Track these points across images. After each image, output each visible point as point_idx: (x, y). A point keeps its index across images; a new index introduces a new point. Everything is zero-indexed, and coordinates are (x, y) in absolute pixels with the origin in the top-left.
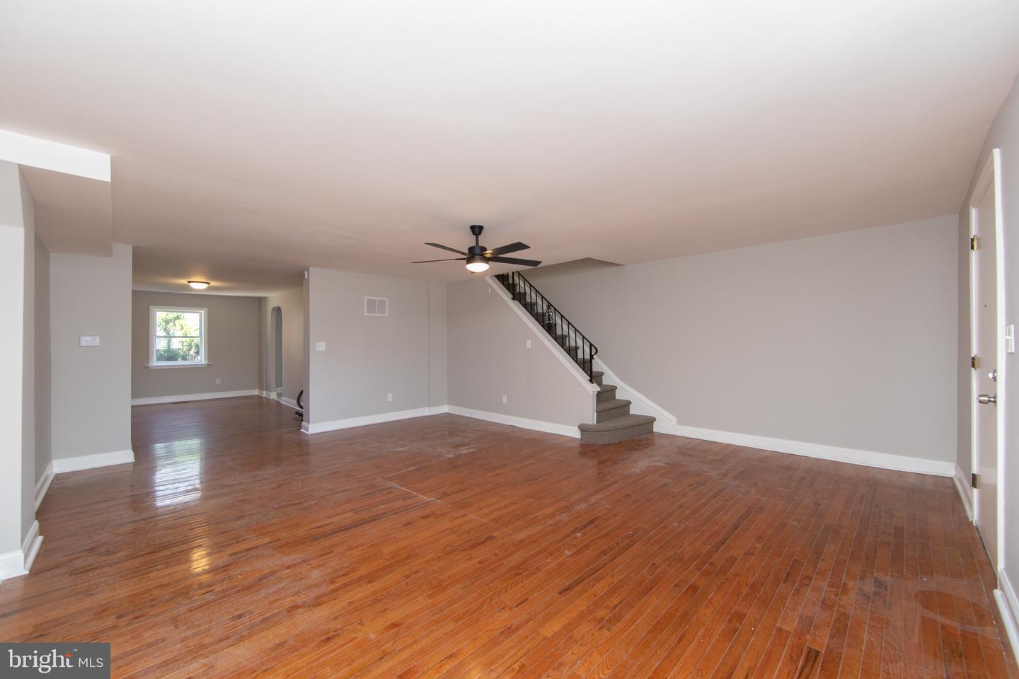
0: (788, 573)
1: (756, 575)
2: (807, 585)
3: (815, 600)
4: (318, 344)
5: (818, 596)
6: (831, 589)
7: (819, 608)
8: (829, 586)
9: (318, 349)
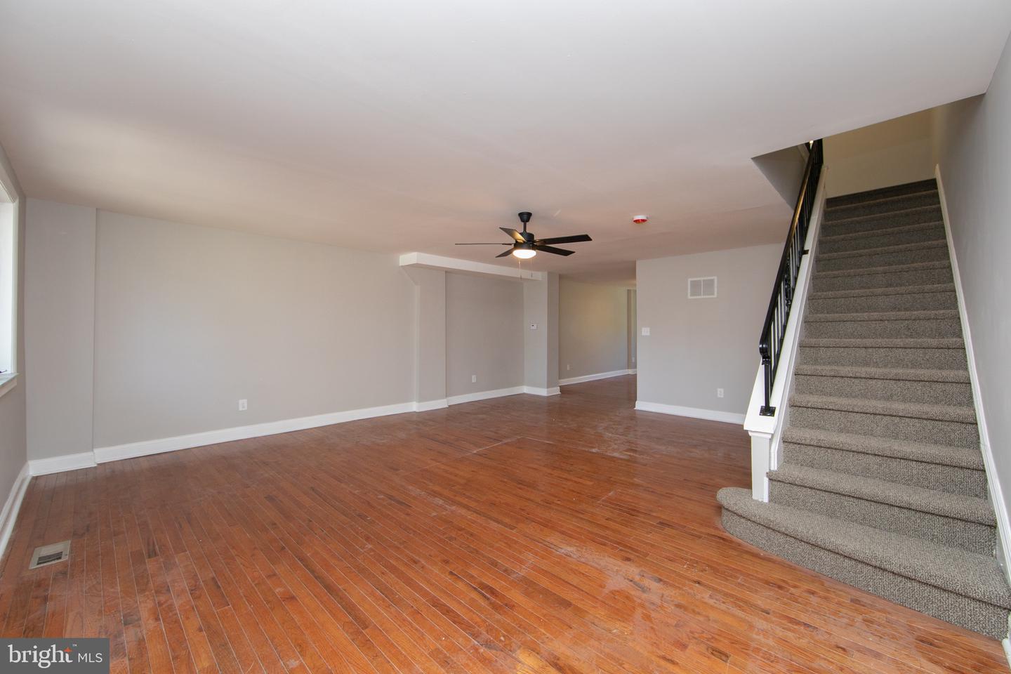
0: (219, 587)
1: (241, 566)
2: (192, 590)
3: (176, 584)
4: (643, 329)
5: (176, 588)
6: (169, 603)
7: (168, 581)
8: (172, 605)
9: (643, 334)
